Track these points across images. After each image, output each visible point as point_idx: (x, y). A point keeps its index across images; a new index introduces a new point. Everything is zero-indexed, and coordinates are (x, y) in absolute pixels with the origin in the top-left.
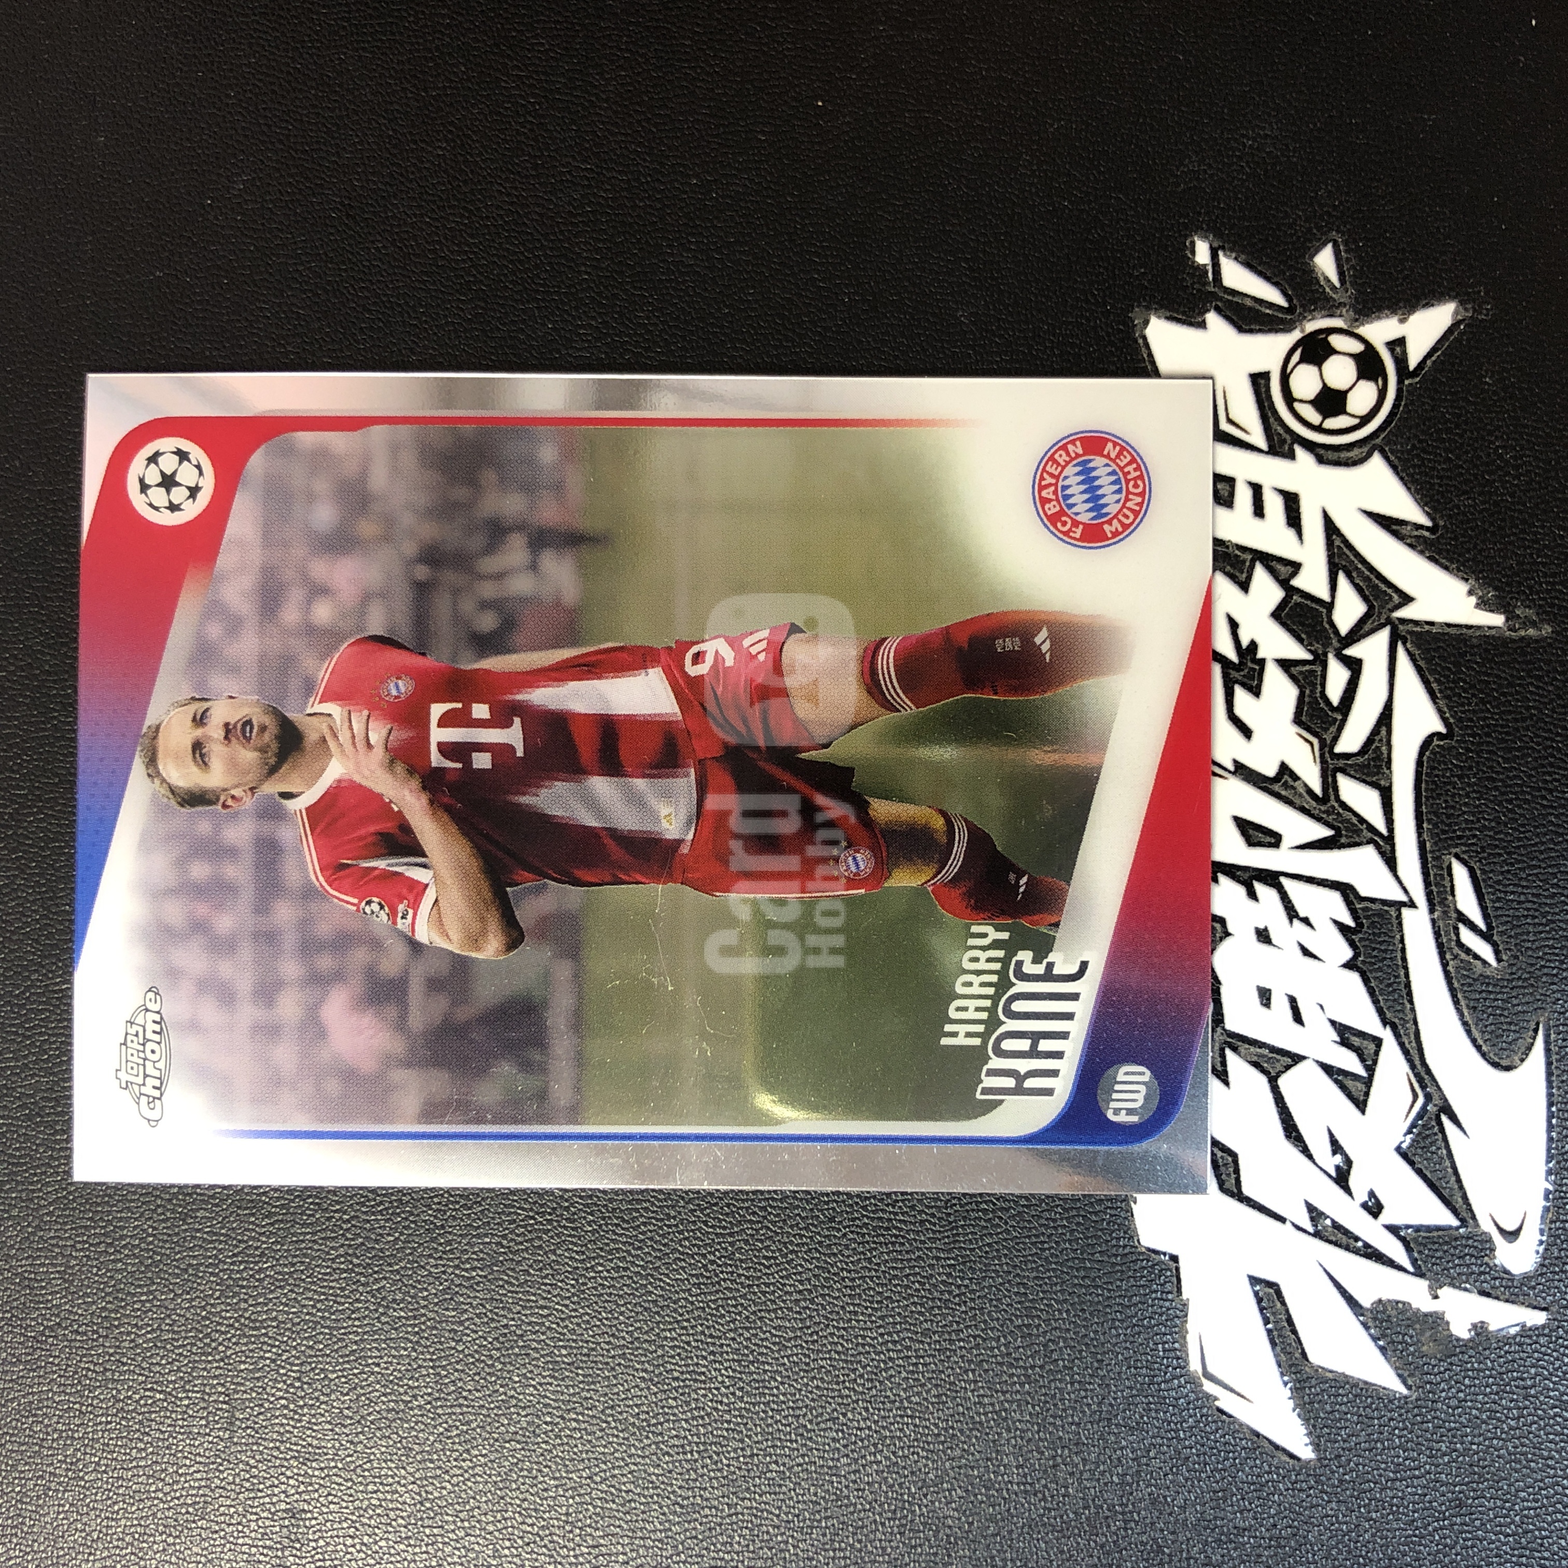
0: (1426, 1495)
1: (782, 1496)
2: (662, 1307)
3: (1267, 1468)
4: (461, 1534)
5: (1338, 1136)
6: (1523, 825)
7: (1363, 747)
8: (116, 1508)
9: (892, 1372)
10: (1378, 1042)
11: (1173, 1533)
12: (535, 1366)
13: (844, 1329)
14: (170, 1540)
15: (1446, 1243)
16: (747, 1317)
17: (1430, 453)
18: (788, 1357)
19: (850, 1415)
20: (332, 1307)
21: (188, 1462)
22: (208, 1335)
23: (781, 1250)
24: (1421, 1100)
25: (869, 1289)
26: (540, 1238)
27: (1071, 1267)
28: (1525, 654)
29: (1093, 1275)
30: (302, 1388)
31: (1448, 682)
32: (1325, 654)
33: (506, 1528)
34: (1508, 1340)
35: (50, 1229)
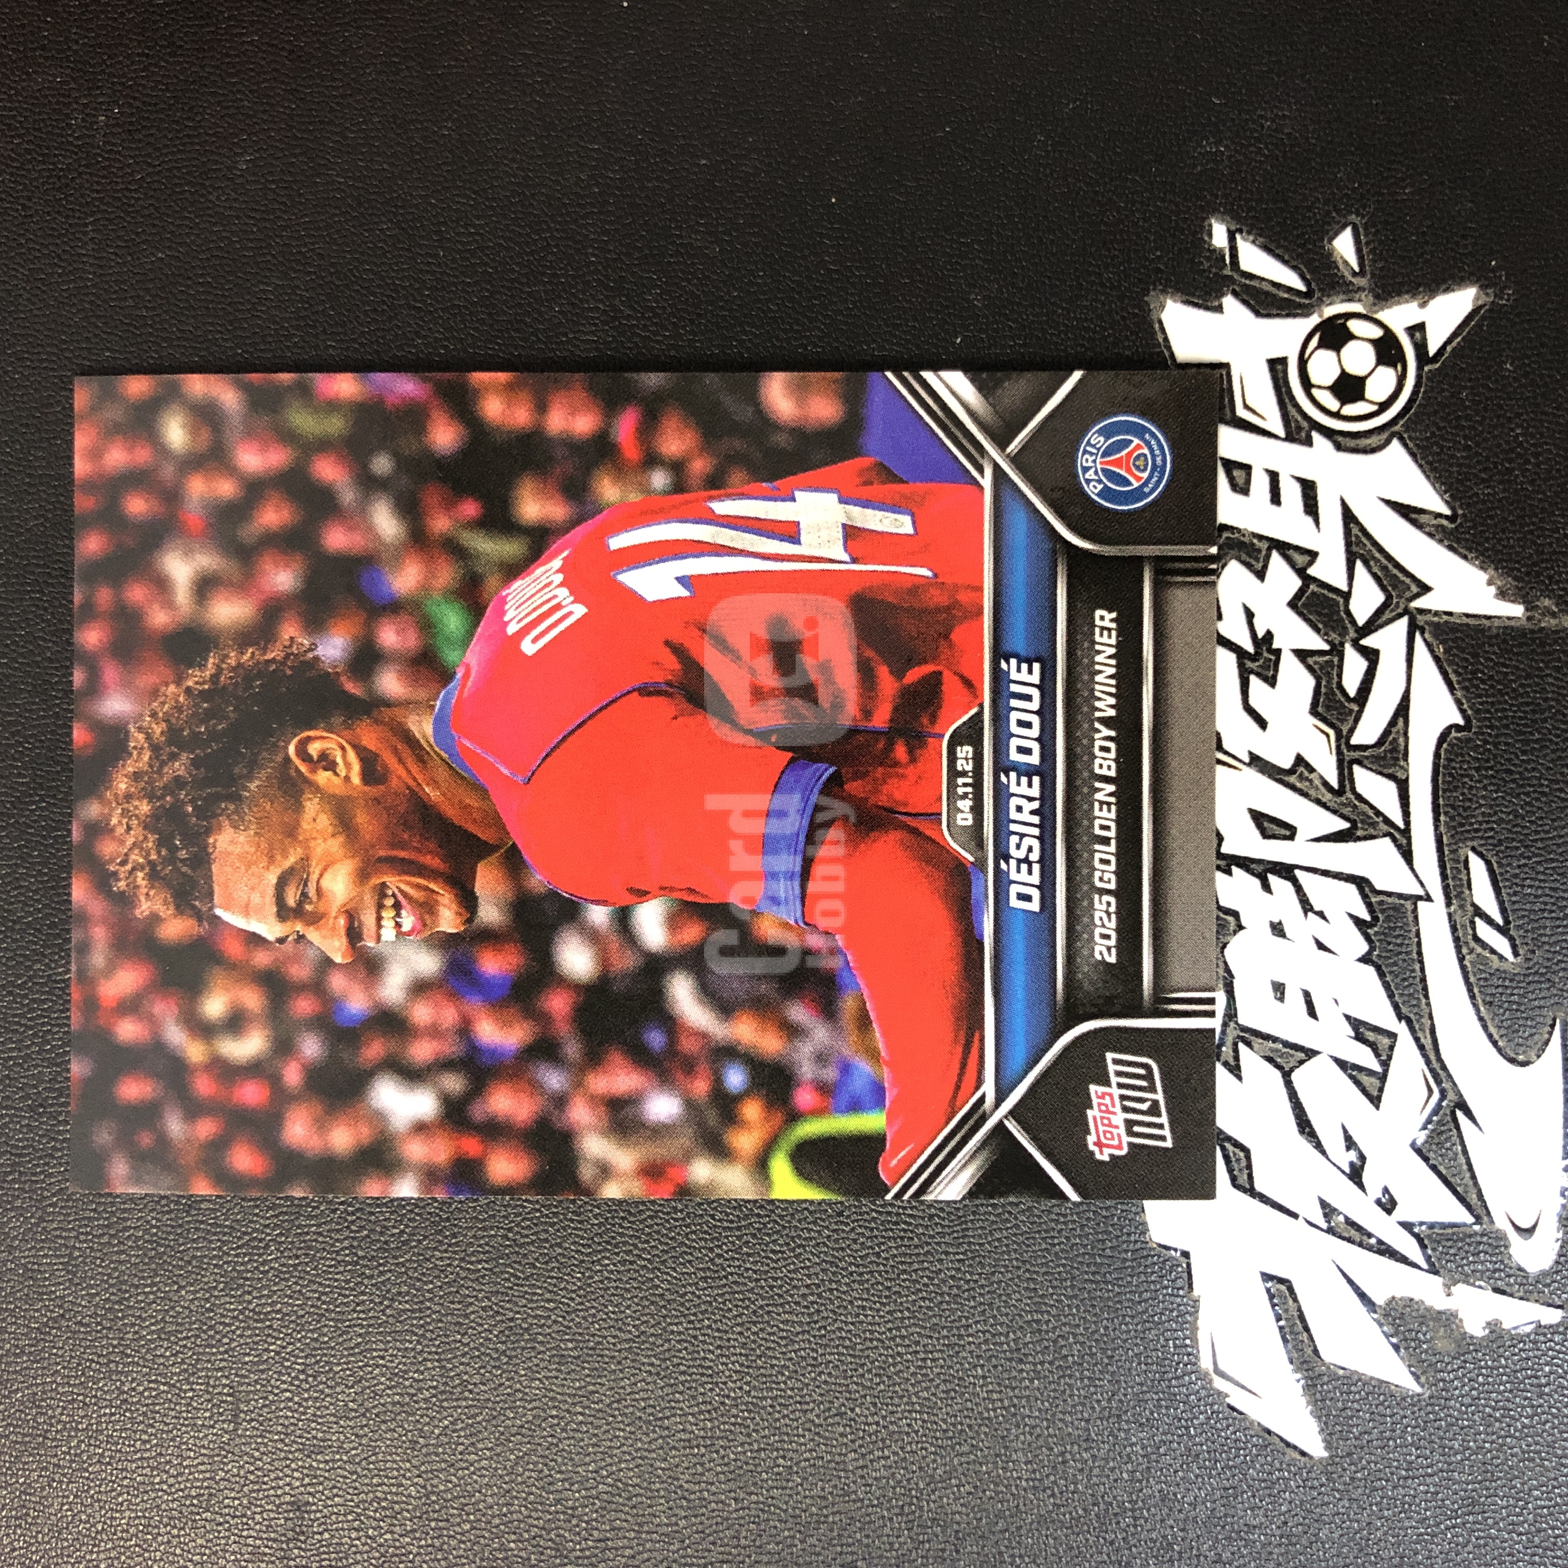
0: (1437, 1493)
1: (788, 1492)
2: (668, 1301)
3: (1278, 1466)
4: (467, 1527)
5: (1351, 1132)
6: (1541, 818)
7: (1379, 739)
8: (120, 1499)
9: (899, 1367)
10: (1393, 1036)
11: (1182, 1530)
12: (542, 1360)
13: (852, 1324)
14: (175, 1532)
15: (1462, 1240)
16: (755, 1312)
17: (1449, 441)
18: (795, 1351)
19: (858, 1410)
20: (336, 1299)
21: (192, 1454)
22: (211, 1328)
23: (788, 1244)
24: (1436, 1095)
25: (878, 1283)
26: (546, 1231)
27: (1081, 1263)
28: (1543, 644)
29: (1103, 1270)
30: (306, 1381)
31: (1466, 673)
32: (1342, 644)
33: (511, 1522)
34: (1521, 1339)
35: (52, 1221)
